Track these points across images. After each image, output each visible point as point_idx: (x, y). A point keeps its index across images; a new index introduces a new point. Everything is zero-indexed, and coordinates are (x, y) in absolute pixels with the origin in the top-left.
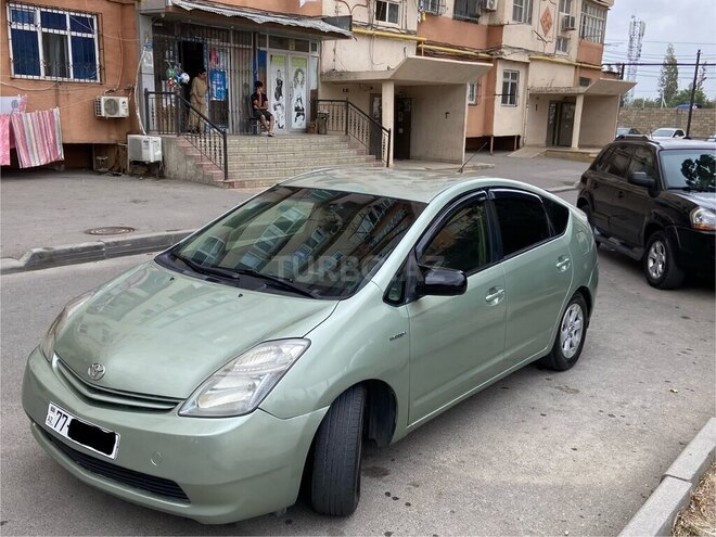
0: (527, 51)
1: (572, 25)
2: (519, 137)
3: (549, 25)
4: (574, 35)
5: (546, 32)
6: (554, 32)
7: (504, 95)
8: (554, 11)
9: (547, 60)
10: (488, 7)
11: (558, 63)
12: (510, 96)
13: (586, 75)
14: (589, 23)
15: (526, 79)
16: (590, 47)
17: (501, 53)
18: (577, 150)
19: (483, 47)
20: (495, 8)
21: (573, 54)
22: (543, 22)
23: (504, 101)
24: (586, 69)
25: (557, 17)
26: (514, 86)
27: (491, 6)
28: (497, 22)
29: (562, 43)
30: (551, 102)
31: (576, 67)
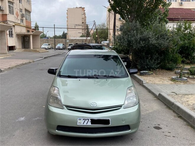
0: (14, 22)
1: (24, 16)
2: (15, 46)
3: (18, 15)
4: (24, 18)
5: (18, 17)
6: (19, 18)
7: (9, 34)
8: (19, 11)
9: (19, 25)
10: (2, 9)
11: (22, 26)
12: (11, 35)
13: (28, 29)
14: (27, 16)
15: (15, 30)
16: (28, 22)
17: (7, 22)
18: (32, 49)
19: (2, 21)
20: (4, 9)
21: (25, 24)
22: (16, 15)
23: (10, 36)
24: (28, 28)
25: (20, 13)
26: (11, 32)
27: (3, 9)
28: (5, 14)
29: (22, 20)
30: (22, 36)
31: (26, 27)
